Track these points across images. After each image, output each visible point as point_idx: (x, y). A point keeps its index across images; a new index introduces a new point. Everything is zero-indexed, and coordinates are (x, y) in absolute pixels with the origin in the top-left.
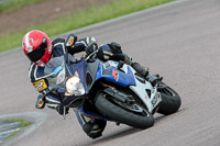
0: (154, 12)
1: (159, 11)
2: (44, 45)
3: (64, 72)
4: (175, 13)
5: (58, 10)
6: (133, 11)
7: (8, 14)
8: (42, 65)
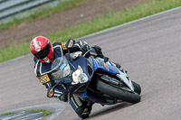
5: (82, 16)
7: (42, 19)
8: (48, 61)
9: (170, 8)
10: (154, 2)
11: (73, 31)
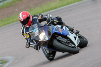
0: (62, 9)
1: (63, 9)
2: (28, 18)
3: (38, 31)
4: (71, 10)
5: (17, 10)
6: (51, 9)
8: (28, 27)
9: (68, 4)
10: (58, 1)
11: (12, 18)
